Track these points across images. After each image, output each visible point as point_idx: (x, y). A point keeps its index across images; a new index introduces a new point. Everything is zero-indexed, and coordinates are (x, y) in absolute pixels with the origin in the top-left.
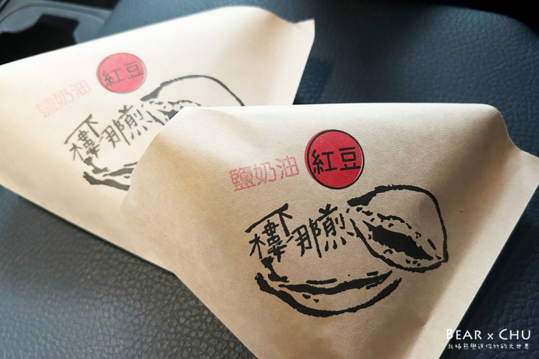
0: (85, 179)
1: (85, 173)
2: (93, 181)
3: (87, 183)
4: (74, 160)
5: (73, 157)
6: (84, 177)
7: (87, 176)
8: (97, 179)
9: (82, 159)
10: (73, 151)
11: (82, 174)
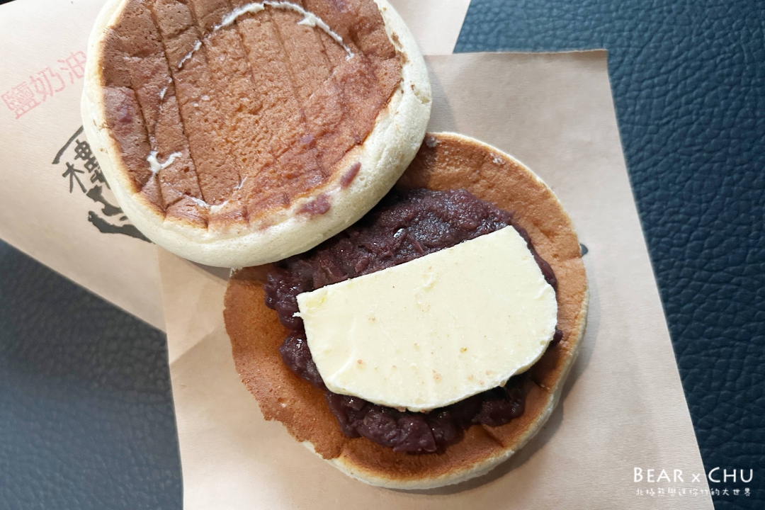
0: (91, 223)
1: (91, 213)
2: (105, 228)
3: (95, 230)
4: (71, 191)
5: (69, 186)
6: (90, 220)
7: (93, 218)
8: (111, 224)
9: (84, 191)
10: (69, 176)
11: (87, 216)
